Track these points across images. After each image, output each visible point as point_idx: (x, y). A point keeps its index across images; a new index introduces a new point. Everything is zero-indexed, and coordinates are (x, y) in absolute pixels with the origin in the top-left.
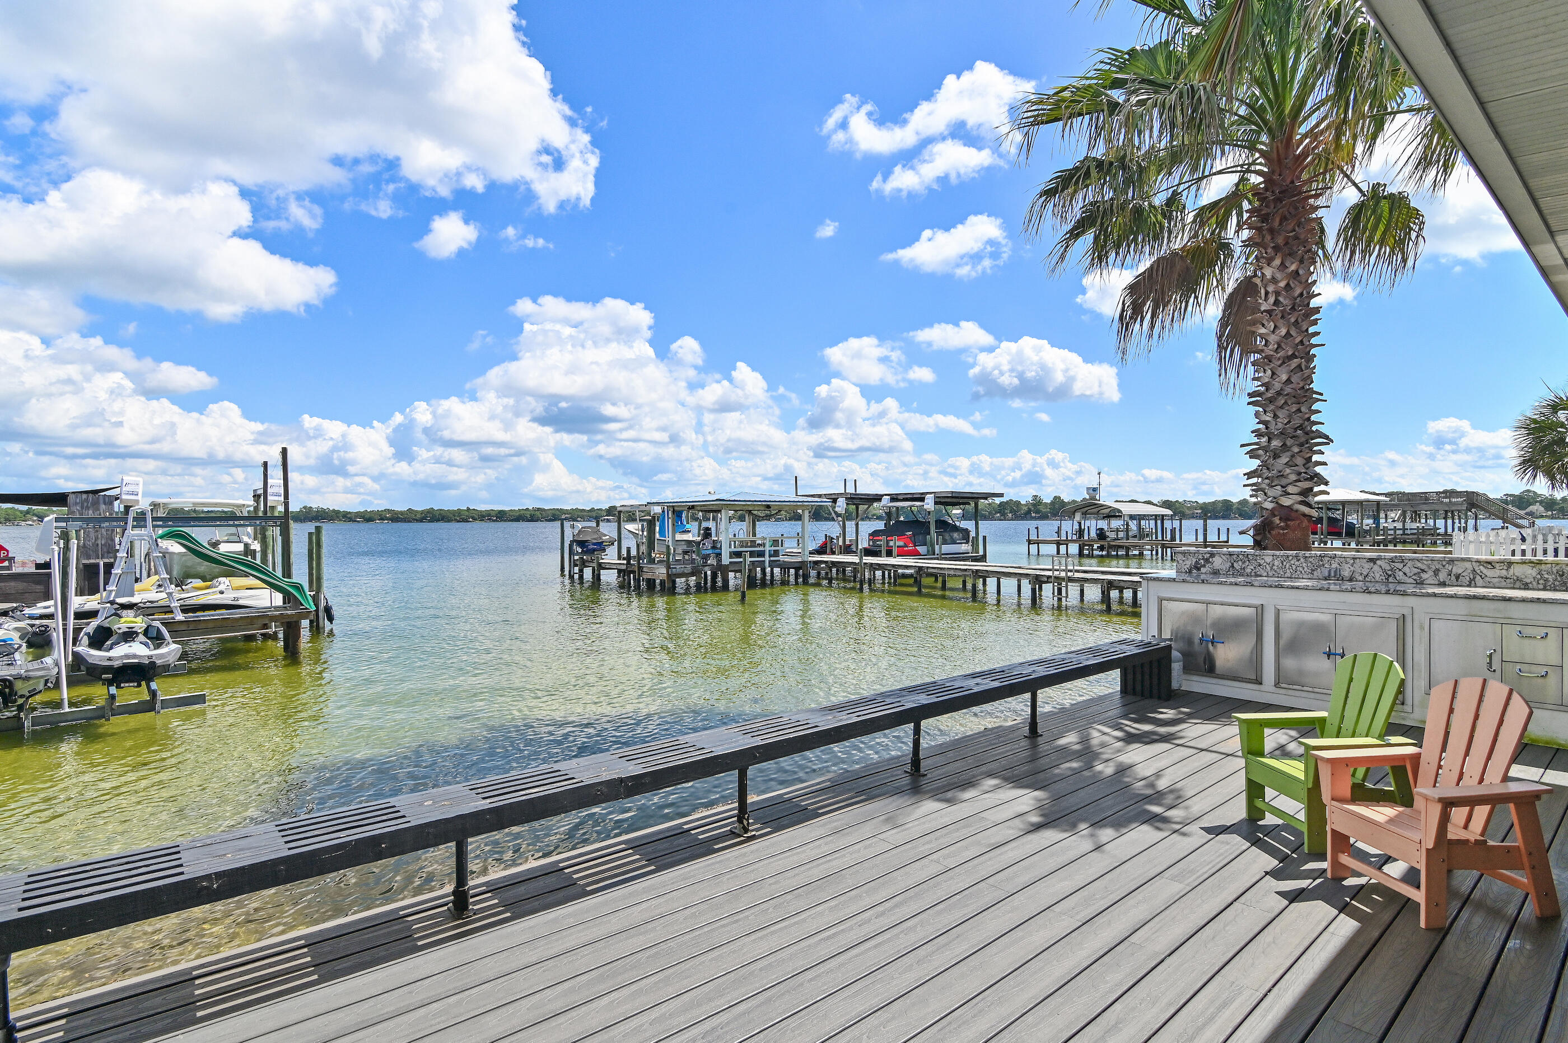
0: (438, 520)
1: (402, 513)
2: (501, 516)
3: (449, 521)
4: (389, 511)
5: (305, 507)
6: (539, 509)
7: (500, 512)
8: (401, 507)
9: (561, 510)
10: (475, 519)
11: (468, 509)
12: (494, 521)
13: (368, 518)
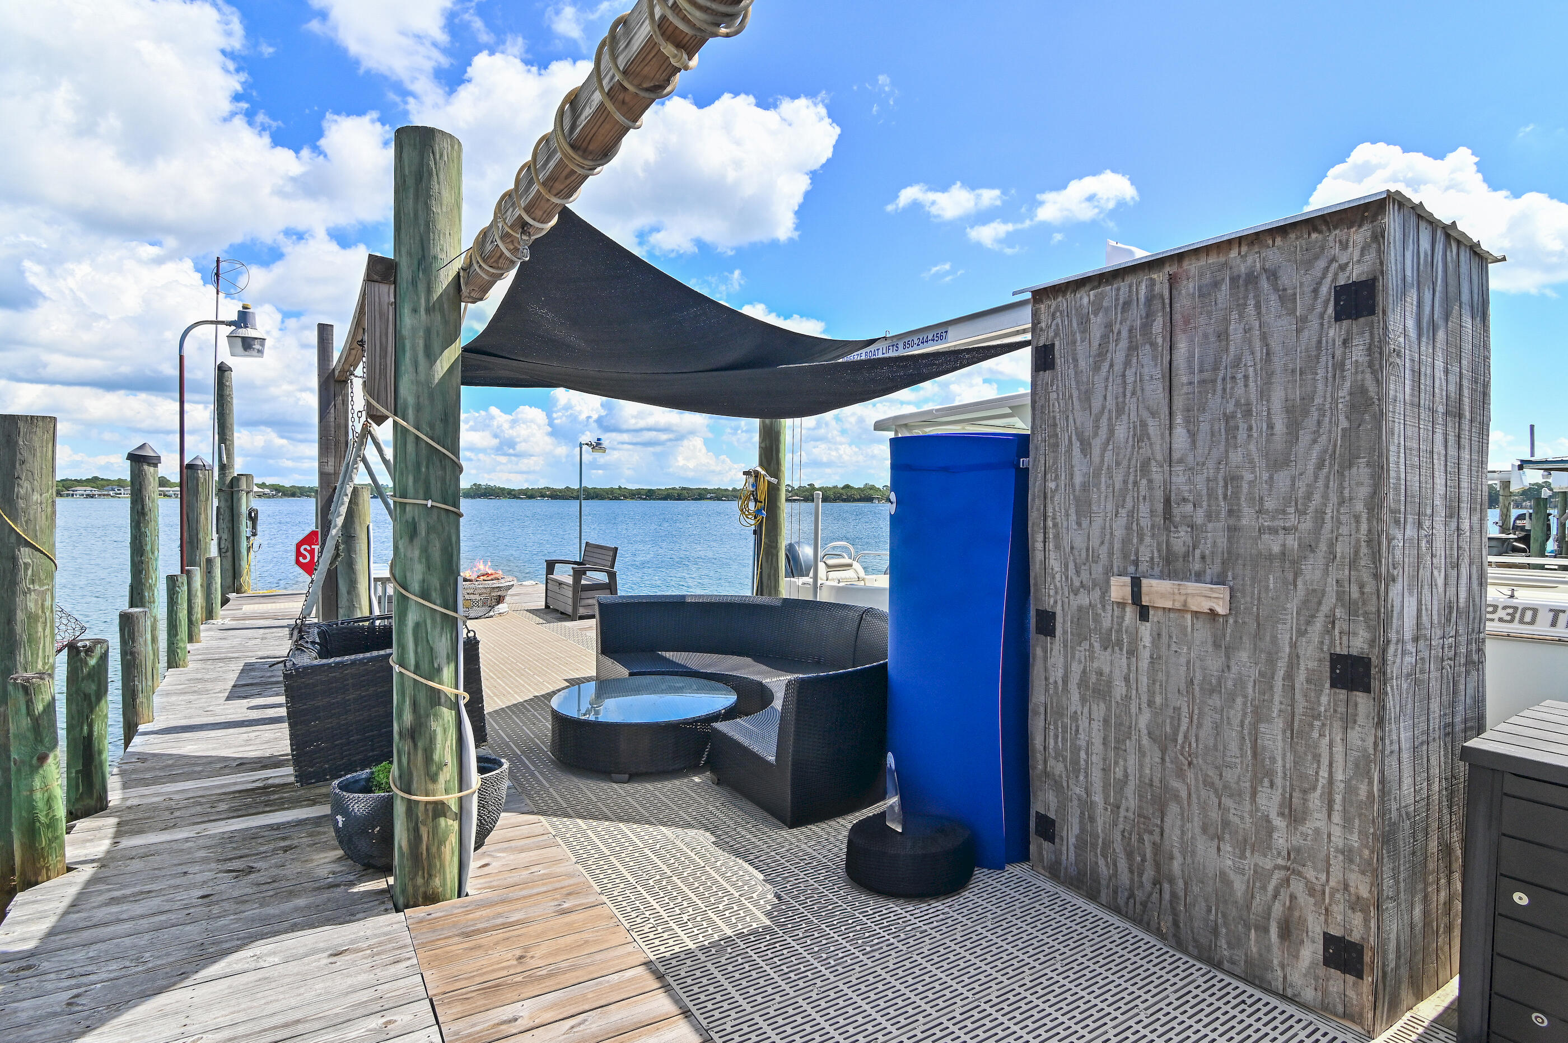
0: (593, 498)
1: (560, 491)
2: (650, 495)
3: (603, 498)
4: (548, 488)
5: (475, 485)
6: (684, 489)
7: (650, 490)
8: (559, 485)
9: (705, 490)
10: (626, 497)
11: (620, 487)
12: (645, 499)
13: (530, 495)
